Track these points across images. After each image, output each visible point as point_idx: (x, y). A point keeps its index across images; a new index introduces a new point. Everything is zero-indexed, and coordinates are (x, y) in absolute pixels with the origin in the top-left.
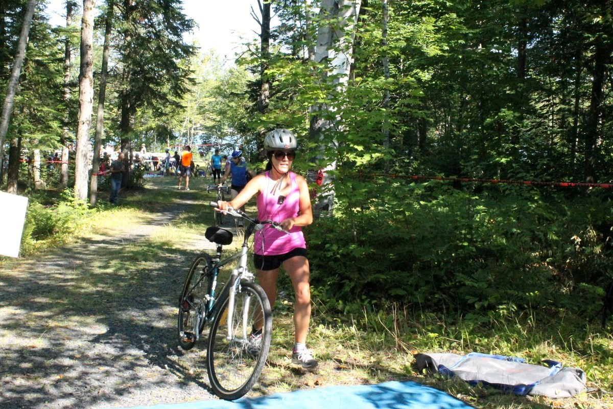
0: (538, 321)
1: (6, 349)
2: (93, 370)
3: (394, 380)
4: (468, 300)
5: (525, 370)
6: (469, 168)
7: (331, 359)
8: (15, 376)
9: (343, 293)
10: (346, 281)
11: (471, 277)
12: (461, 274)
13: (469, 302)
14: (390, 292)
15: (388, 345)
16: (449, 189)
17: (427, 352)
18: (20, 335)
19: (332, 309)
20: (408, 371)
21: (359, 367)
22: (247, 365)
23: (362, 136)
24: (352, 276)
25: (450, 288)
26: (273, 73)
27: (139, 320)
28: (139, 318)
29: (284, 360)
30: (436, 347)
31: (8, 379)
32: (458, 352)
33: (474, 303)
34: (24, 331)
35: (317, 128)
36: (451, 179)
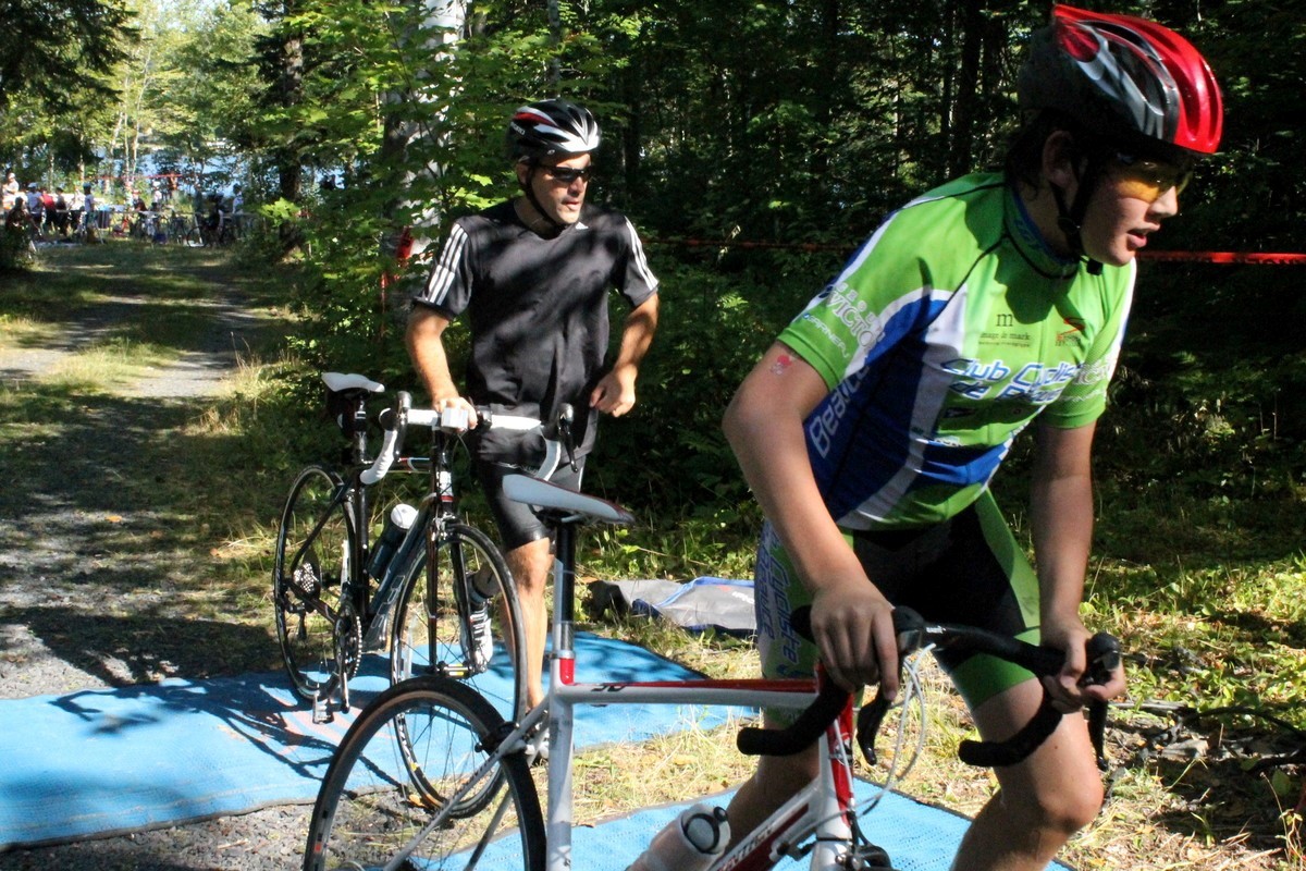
4: (702, 480)
11: (709, 436)
12: (687, 432)
13: (703, 484)
20: (576, 616)
26: (301, 23)
30: (634, 570)
33: (713, 486)
35: (398, 137)
36: (670, 242)
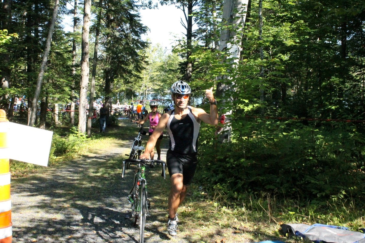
0: (356, 205)
1: (40, 220)
2: (90, 233)
3: (268, 240)
4: (313, 192)
5: (349, 235)
6: (313, 112)
7: (231, 227)
8: (45, 236)
9: (237, 188)
10: (239, 181)
11: (315, 178)
12: (308, 176)
13: (313, 193)
14: (265, 187)
15: (265, 219)
16: (300, 125)
17: (288, 223)
18: (47, 212)
19: (231, 197)
20: (277, 235)
21: (247, 232)
22: (180, 230)
23: (248, 94)
24: (243, 177)
25: (302, 185)
26: (194, 57)
27: (116, 203)
28: (116, 202)
29: (203, 228)
30: (294, 220)
31: (41, 237)
32: (307, 223)
33: (316, 194)
34: (50, 209)
35: (221, 89)
36: (302, 119)
